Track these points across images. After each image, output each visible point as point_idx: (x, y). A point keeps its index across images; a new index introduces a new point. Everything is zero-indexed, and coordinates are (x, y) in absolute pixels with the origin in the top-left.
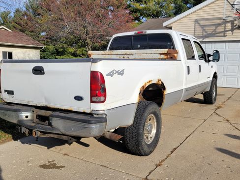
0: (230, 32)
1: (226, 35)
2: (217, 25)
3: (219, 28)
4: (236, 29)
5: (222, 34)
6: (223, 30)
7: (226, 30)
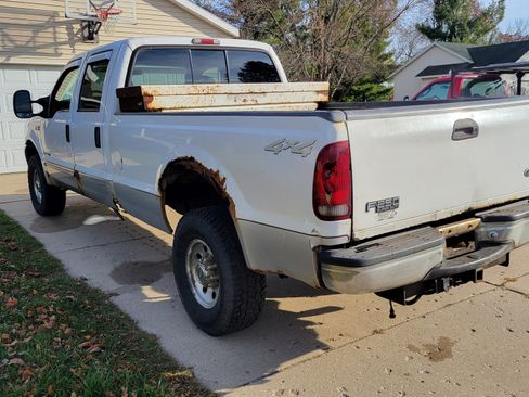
0: (68, 46)
1: (59, 51)
2: (38, 28)
3: (40, 34)
4: (78, 41)
5: (51, 51)
6: (52, 41)
7: (58, 41)
